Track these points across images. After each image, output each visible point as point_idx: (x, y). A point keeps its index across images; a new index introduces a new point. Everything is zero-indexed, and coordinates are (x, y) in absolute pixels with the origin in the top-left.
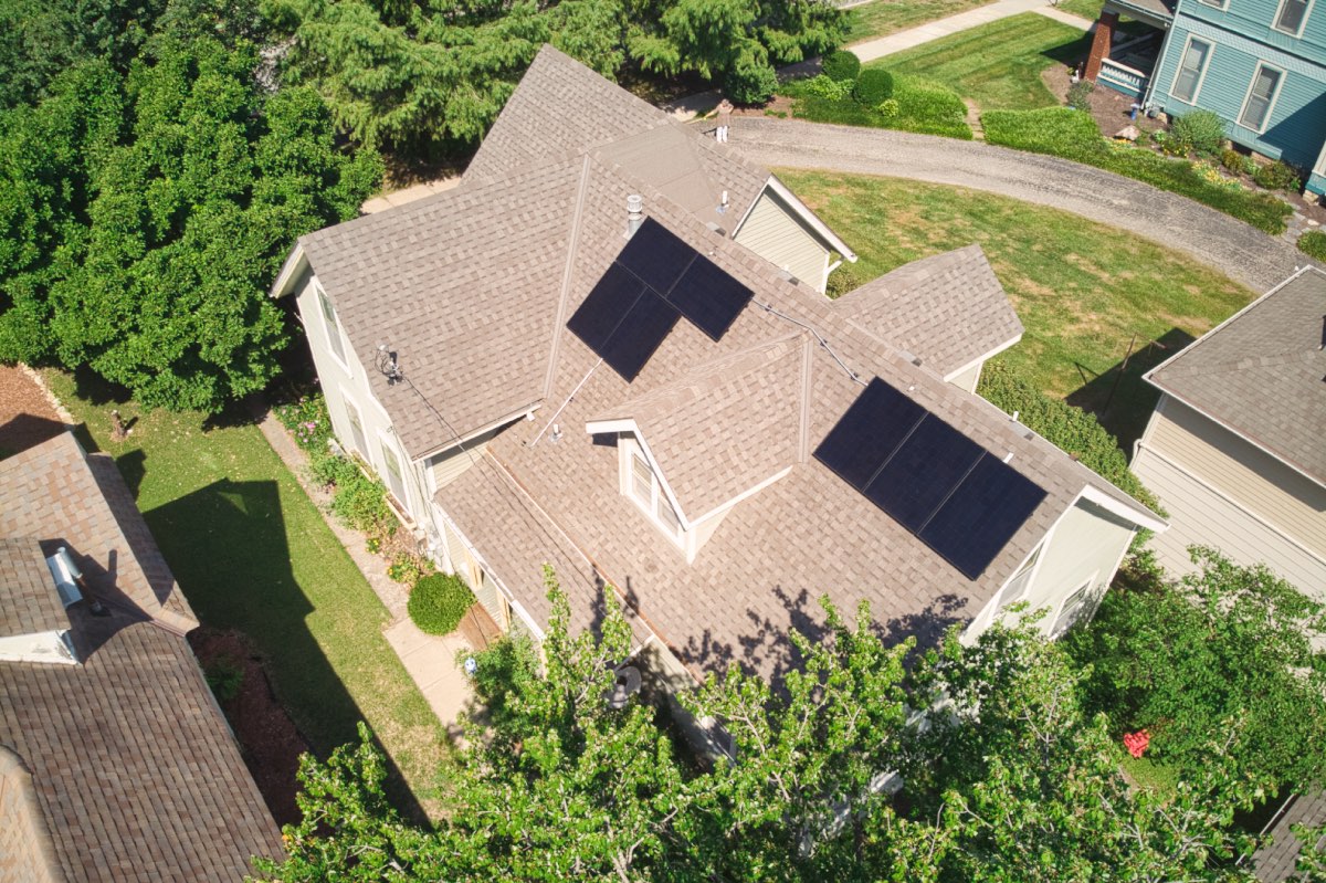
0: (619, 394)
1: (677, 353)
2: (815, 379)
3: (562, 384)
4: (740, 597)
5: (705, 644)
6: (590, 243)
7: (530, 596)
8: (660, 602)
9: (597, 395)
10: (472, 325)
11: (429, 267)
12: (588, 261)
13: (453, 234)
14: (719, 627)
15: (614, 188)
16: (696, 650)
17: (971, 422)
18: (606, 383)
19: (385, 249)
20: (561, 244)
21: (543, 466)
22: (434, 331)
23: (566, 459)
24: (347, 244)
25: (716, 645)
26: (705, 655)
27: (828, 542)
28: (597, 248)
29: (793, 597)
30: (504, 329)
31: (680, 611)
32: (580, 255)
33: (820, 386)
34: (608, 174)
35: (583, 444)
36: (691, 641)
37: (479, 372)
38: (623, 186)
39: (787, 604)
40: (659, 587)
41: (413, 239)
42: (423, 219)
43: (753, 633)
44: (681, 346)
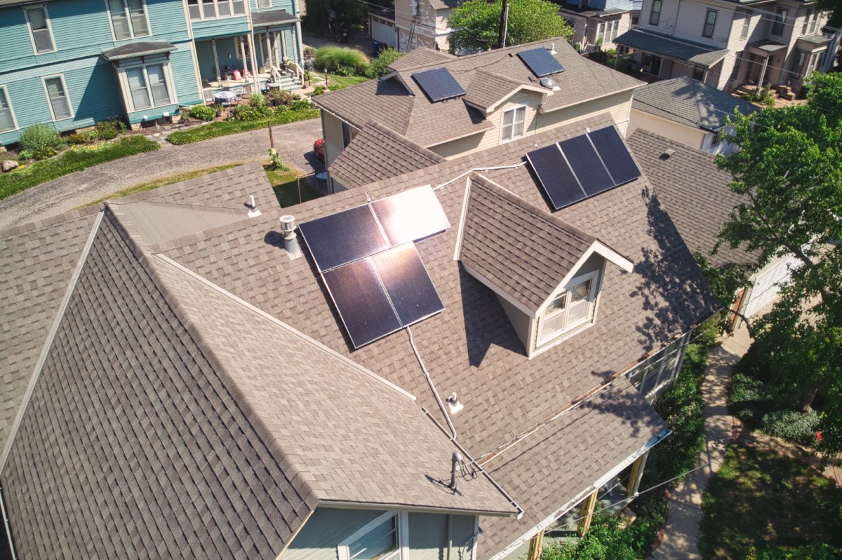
0: (445, 326)
5: (644, 333)
7: (595, 466)
8: (614, 356)
9: (436, 347)
14: (635, 320)
16: (646, 341)
18: (428, 335)
21: (478, 428)
25: (646, 327)
26: (648, 335)
36: (640, 342)
43: (641, 299)
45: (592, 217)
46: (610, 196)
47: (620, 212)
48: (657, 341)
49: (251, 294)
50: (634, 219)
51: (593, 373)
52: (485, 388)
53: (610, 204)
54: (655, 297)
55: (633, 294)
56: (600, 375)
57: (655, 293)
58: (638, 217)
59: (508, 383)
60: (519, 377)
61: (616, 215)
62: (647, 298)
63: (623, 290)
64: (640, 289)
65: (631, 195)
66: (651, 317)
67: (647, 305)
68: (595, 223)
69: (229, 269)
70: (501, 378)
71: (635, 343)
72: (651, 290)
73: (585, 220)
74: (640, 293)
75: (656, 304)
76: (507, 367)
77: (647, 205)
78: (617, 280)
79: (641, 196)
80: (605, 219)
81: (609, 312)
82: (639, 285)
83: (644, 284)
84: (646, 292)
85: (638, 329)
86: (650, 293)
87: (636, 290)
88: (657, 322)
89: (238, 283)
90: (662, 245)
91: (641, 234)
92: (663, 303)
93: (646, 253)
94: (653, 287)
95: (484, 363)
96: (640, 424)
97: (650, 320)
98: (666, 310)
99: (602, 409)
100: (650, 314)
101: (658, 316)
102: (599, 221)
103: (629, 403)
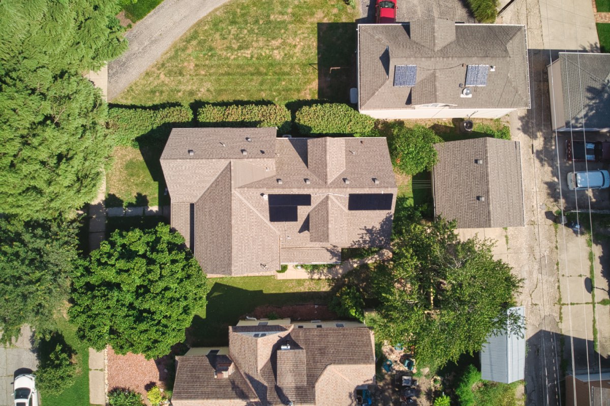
0: (296, 224)
1: (302, 211)
2: (338, 200)
3: (281, 229)
6: (257, 205)
7: (315, 260)
8: (340, 244)
9: (292, 226)
10: (261, 243)
11: (247, 247)
13: (242, 237)
15: (250, 193)
16: (353, 244)
18: (291, 224)
19: (240, 256)
20: (251, 211)
21: (292, 243)
22: (259, 253)
23: (296, 239)
24: (237, 264)
25: (356, 242)
26: (355, 244)
27: (362, 219)
28: (260, 205)
29: (364, 228)
30: (264, 236)
32: (257, 208)
33: (340, 200)
34: (245, 192)
35: (297, 235)
37: (270, 247)
39: (363, 229)
41: (240, 248)
42: (237, 243)
43: (361, 236)
44: (302, 209)
45: (361, 215)
46: (374, 211)
47: (374, 216)
49: (253, 204)
50: (378, 219)
52: (299, 237)
53: (372, 214)
54: (366, 237)
55: (359, 234)
56: (333, 245)
58: (380, 219)
61: (371, 216)
63: (356, 233)
65: (382, 213)
67: (362, 238)
69: (250, 198)
70: (305, 237)
71: (350, 243)
73: (358, 215)
75: (365, 239)
77: (386, 217)
78: (356, 230)
79: (386, 214)
80: (366, 216)
82: (363, 233)
83: (365, 233)
84: (364, 235)
85: (353, 241)
88: (361, 242)
89: (251, 201)
90: (382, 226)
91: (376, 222)
92: (367, 239)
93: (373, 227)
94: (368, 235)
95: (302, 233)
96: (335, 258)
97: (359, 241)
98: (367, 241)
99: (328, 250)
100: (361, 240)
101: (363, 241)
102: (363, 216)
103: (337, 252)
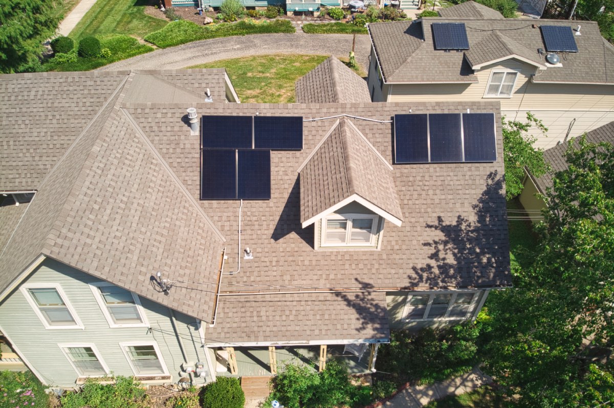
0: (268, 209)
1: (283, 169)
3: (227, 228)
4: (415, 242)
5: (417, 273)
6: (171, 151)
7: (317, 332)
8: (381, 276)
9: (255, 218)
10: (165, 232)
12: (179, 160)
14: (417, 261)
15: (159, 115)
16: (415, 278)
17: (444, 108)
18: (254, 210)
20: (154, 161)
21: (256, 274)
22: (154, 249)
23: (266, 259)
25: (422, 269)
26: (421, 277)
27: (431, 192)
28: (178, 150)
29: (436, 223)
31: (393, 271)
32: (171, 160)
33: (370, 135)
34: (147, 111)
35: (269, 246)
36: (410, 277)
37: (191, 253)
38: (165, 111)
39: (436, 228)
40: (374, 271)
43: (432, 250)
44: (282, 165)
45: (427, 178)
46: (456, 167)
47: (458, 183)
48: (426, 283)
49: (161, 146)
50: (467, 192)
51: (356, 279)
52: (274, 254)
53: (451, 174)
54: (446, 254)
55: (427, 244)
56: (360, 283)
57: (448, 251)
58: (473, 192)
59: (291, 259)
60: (301, 258)
61: (451, 183)
62: (438, 251)
63: (420, 238)
64: (436, 243)
65: (477, 173)
66: (432, 265)
67: (434, 256)
68: (427, 183)
69: (155, 128)
70: (289, 254)
71: (405, 276)
72: (447, 247)
73: (419, 178)
74: (434, 246)
75: (444, 259)
76: (296, 249)
77: (488, 185)
78: (419, 229)
79: (486, 177)
80: (440, 183)
81: (397, 247)
82: (437, 239)
83: (442, 241)
84: (441, 247)
85: (414, 269)
86: (444, 249)
87: (431, 242)
88: (436, 271)
89: (157, 138)
90: (481, 219)
91: (466, 205)
92: (451, 260)
93: (460, 220)
94: (450, 246)
95: (281, 240)
96: (369, 326)
97: (429, 267)
98: (451, 266)
99: (349, 303)
100: (433, 263)
101: (439, 267)
102: (432, 183)
103: (373, 310)
